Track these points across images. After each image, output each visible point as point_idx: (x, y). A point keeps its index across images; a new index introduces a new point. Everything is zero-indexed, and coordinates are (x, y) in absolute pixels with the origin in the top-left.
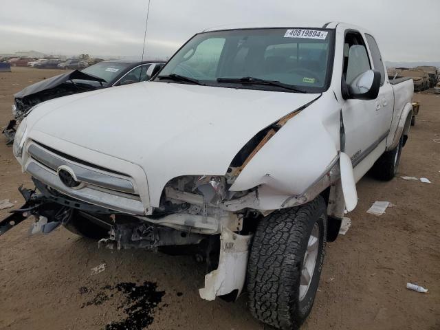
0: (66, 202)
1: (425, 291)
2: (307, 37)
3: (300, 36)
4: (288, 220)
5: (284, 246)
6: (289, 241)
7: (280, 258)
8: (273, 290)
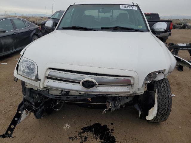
0: (67, 98)
1: (175, 95)
2: (130, 9)
3: (127, 8)
4: (164, 82)
5: (167, 92)
6: (168, 89)
7: (167, 96)
8: (166, 108)
